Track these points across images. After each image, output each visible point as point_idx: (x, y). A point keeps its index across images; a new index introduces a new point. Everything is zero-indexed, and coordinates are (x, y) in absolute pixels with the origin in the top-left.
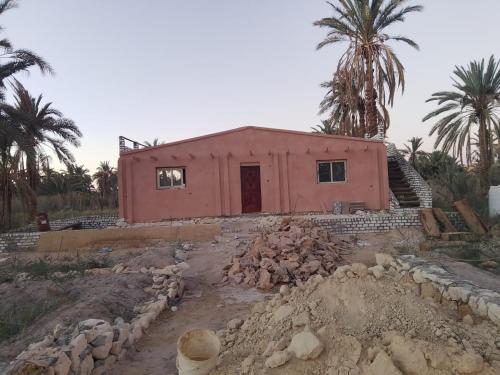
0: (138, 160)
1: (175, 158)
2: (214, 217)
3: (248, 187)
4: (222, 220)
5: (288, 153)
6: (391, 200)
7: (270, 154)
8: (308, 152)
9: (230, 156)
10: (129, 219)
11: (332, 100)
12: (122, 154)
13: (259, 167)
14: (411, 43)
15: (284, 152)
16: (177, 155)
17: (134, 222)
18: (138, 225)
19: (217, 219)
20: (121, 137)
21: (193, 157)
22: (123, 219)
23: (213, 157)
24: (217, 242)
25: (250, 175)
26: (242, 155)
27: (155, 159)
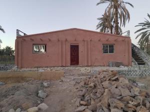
0: (25, 40)
1: (42, 40)
2: (58, 67)
3: (73, 54)
4: (62, 68)
5: (91, 41)
6: (133, 61)
7: (83, 40)
8: (99, 41)
9: (66, 40)
10: (20, 66)
11: (101, 25)
12: (17, 37)
13: (78, 46)
14: (131, 5)
15: (89, 40)
16: (43, 39)
17: (22, 68)
18: (23, 69)
19: (60, 68)
20: (17, 30)
21: (50, 40)
22: (16, 66)
23: (59, 41)
24: (62, 81)
25: (75, 49)
26: (72, 40)
27: (33, 40)
